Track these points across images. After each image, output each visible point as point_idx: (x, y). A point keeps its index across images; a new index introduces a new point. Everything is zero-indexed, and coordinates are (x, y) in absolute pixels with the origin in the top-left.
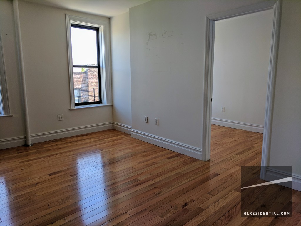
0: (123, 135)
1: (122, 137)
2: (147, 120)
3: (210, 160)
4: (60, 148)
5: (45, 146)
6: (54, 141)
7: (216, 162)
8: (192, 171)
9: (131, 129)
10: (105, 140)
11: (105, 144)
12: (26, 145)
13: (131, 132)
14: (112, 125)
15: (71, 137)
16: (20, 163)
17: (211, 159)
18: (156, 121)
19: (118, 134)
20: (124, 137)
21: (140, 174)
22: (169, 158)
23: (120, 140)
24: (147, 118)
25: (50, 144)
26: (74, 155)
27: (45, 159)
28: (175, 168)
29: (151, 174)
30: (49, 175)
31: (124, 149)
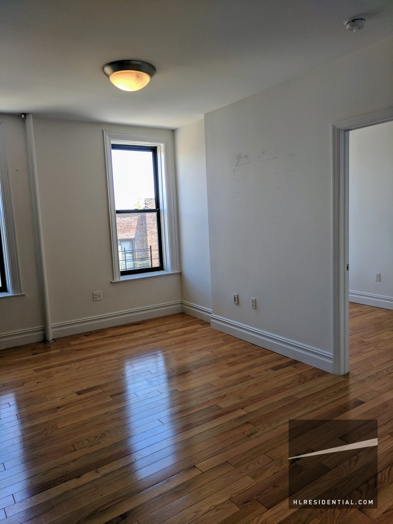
0: (198, 324)
1: (197, 329)
2: (237, 299)
3: (348, 373)
4: (96, 348)
5: (73, 343)
6: (87, 334)
7: (360, 378)
8: (313, 394)
9: (211, 313)
10: (169, 332)
11: (168, 341)
12: (45, 341)
13: (212, 320)
14: (180, 305)
15: (114, 327)
16: (35, 371)
17: (351, 372)
18: (253, 302)
19: (190, 323)
20: (200, 328)
21: (223, 398)
22: (275, 369)
23: (193, 332)
24: (236, 297)
25: (82, 340)
26: (117, 360)
27: (73, 365)
28: (284, 388)
29: (240, 398)
30: (77, 393)
31: (199, 350)
